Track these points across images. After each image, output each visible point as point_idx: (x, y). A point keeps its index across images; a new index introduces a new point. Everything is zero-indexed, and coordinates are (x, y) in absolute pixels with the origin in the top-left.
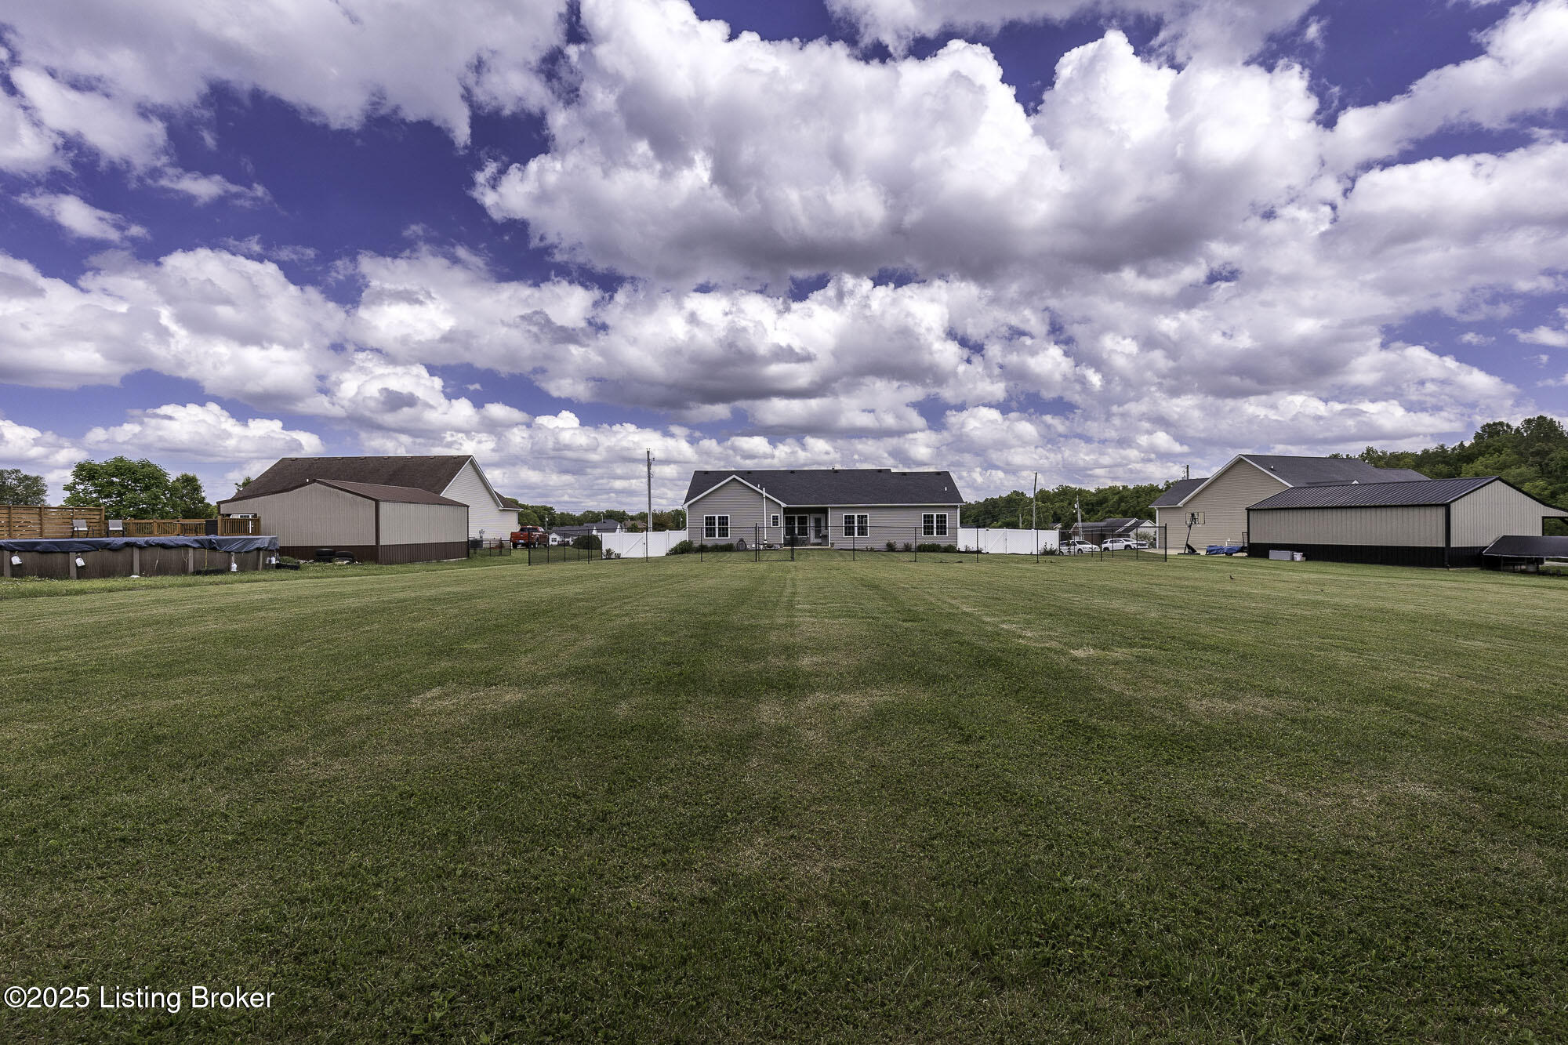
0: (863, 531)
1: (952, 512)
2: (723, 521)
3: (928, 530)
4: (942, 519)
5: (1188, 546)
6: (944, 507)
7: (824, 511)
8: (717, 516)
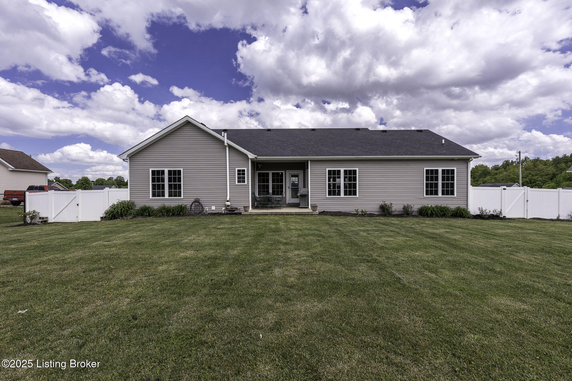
0: (351, 190)
1: (462, 166)
2: (175, 176)
3: (431, 190)
4: (449, 175)
6: (452, 160)
7: (302, 166)
8: (166, 171)
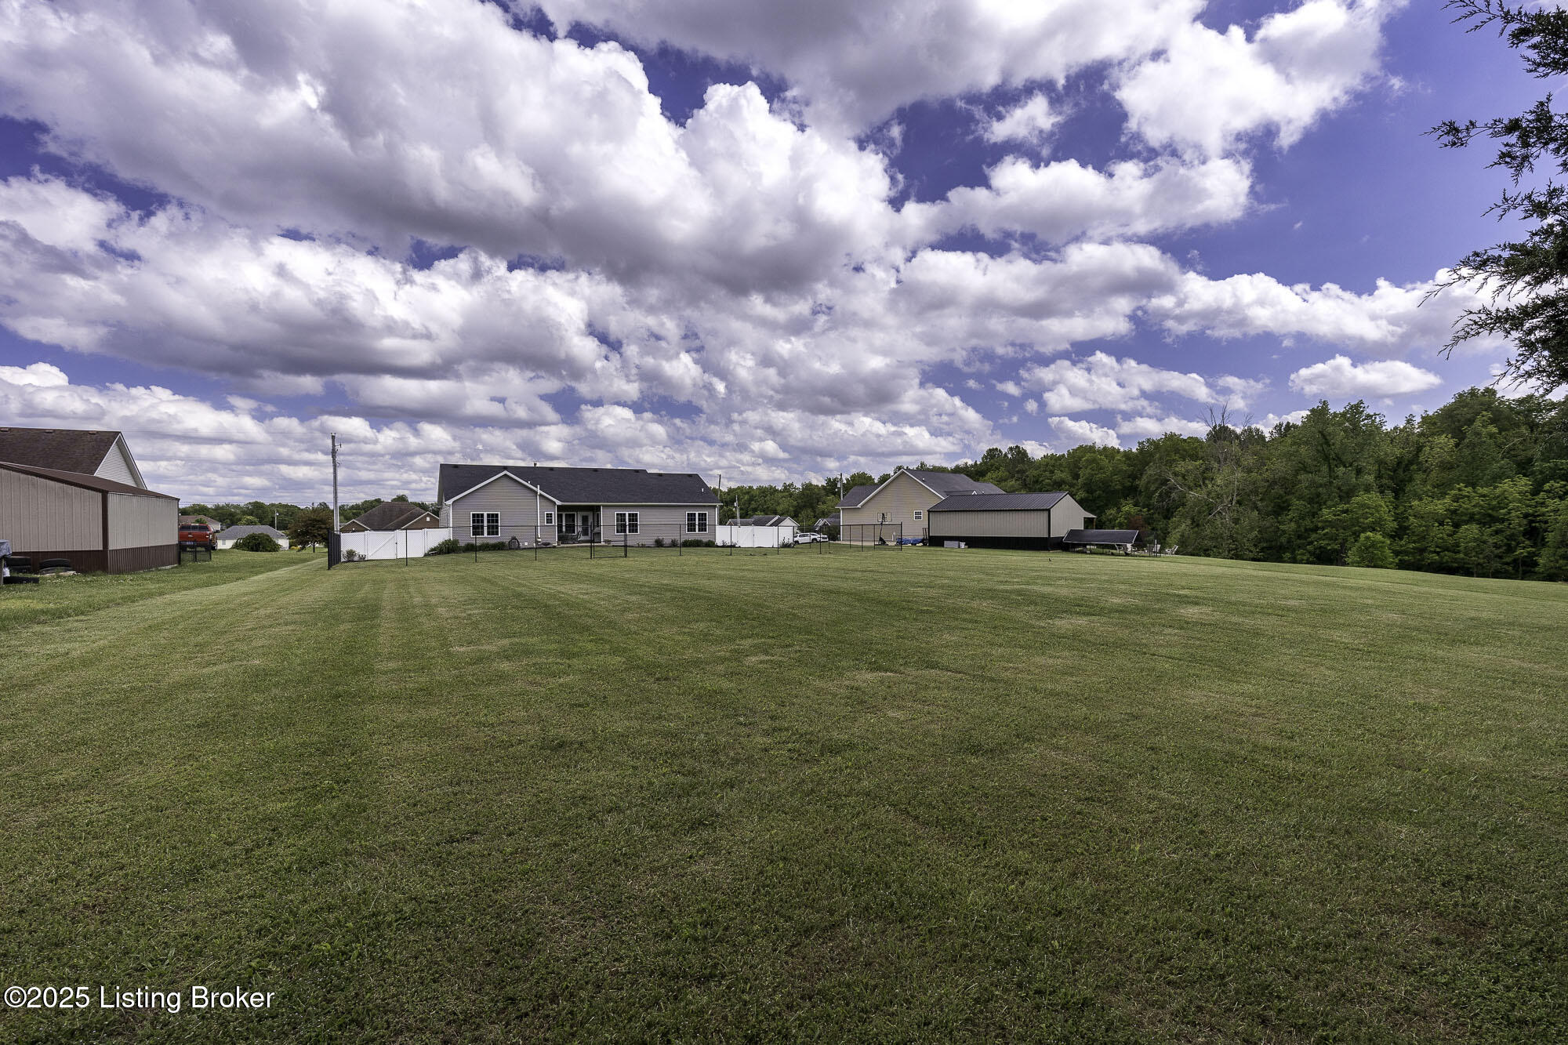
0: (634, 528)
1: (712, 510)
2: (493, 518)
3: (691, 528)
4: (702, 517)
5: (881, 539)
6: (705, 506)
7: (596, 509)
8: (485, 514)
